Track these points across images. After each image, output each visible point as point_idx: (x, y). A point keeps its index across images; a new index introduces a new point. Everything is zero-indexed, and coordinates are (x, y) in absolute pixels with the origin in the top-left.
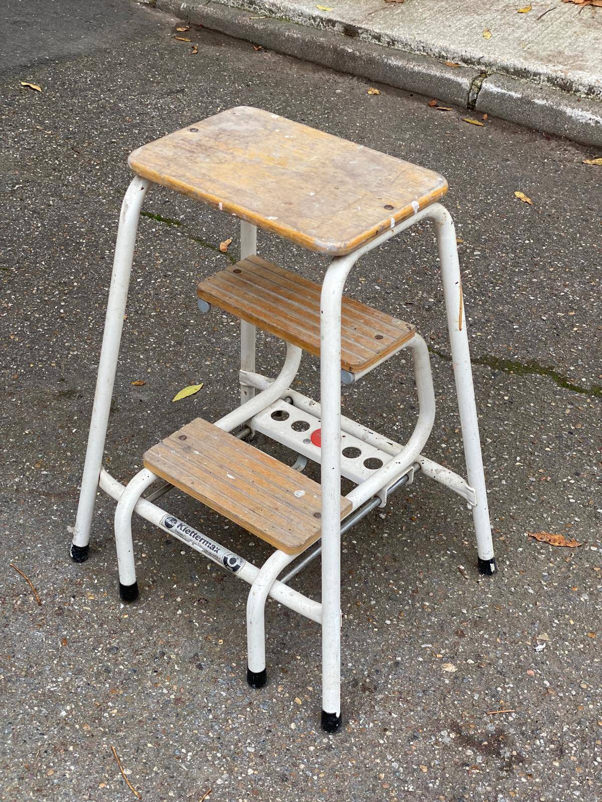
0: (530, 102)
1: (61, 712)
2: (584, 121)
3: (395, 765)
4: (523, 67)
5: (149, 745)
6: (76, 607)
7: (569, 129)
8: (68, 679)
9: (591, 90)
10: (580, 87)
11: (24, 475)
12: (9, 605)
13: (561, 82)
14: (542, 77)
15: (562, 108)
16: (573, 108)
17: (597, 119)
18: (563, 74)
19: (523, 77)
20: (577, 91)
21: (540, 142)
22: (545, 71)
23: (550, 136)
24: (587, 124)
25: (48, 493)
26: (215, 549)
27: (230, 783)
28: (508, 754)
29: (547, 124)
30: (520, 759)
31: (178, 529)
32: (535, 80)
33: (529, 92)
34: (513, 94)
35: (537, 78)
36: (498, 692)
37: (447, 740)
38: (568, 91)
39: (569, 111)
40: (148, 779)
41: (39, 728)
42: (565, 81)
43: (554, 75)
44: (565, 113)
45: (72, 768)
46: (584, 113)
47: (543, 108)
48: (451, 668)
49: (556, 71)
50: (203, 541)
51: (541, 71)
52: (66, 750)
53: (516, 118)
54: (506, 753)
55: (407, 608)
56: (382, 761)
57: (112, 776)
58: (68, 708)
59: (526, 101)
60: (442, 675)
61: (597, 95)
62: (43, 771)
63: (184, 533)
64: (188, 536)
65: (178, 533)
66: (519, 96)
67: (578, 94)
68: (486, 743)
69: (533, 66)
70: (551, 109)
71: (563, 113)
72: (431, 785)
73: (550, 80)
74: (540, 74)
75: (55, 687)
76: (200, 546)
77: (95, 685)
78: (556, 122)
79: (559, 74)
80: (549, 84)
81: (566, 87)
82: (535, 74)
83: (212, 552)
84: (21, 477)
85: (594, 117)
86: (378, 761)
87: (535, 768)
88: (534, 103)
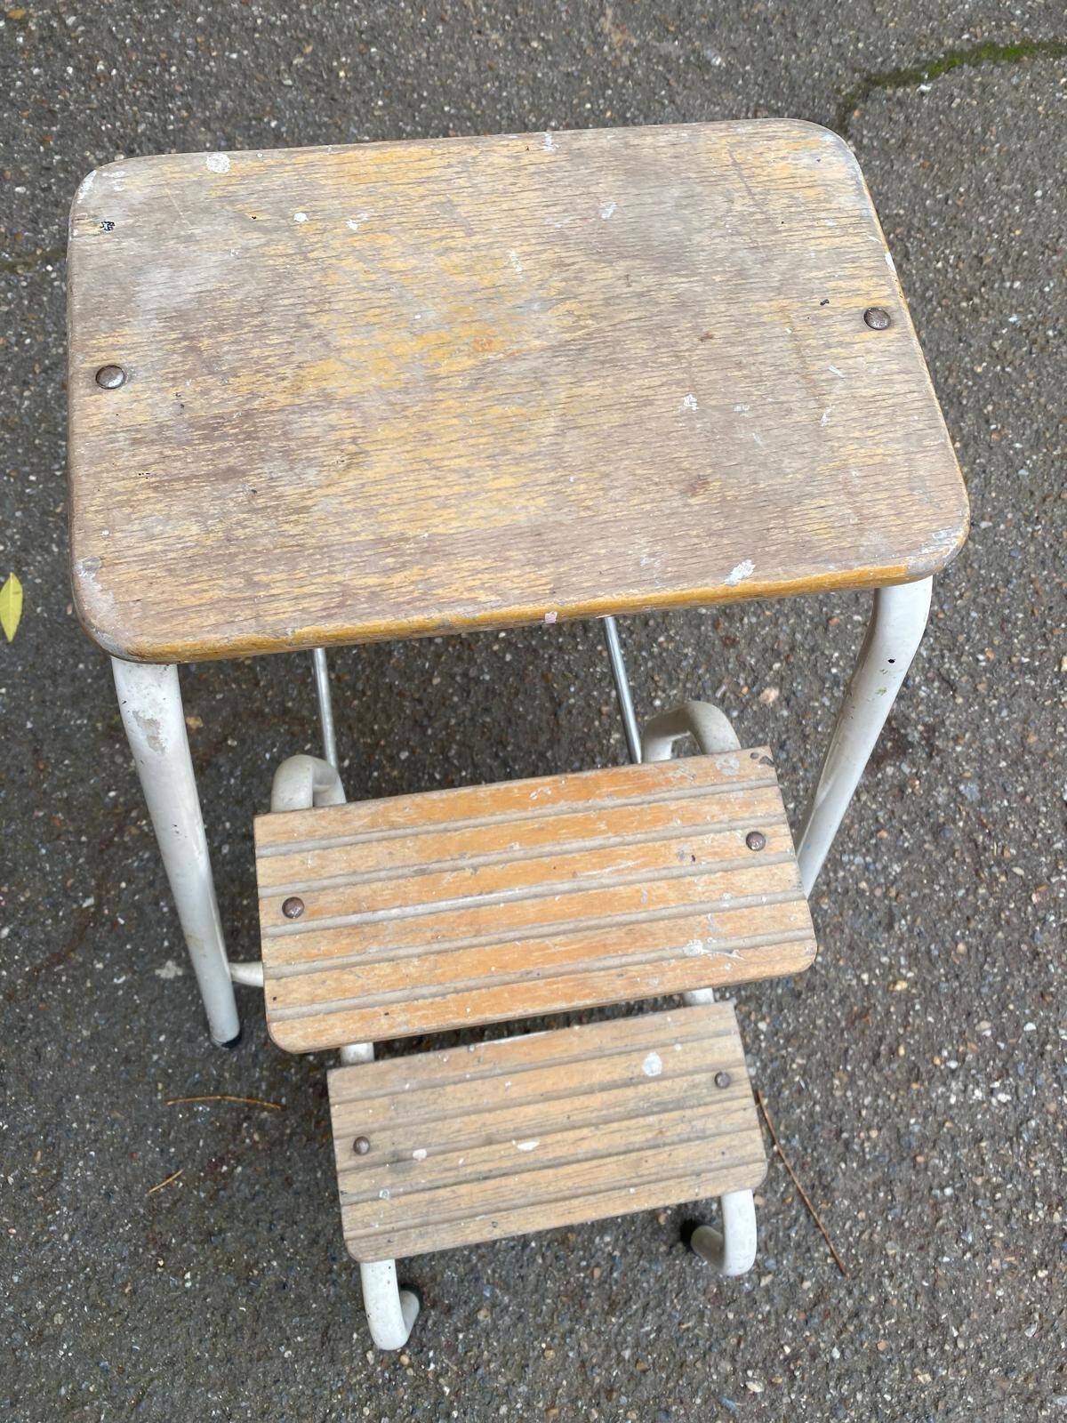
3: (859, 860)
28: (917, 735)
30: (931, 730)
36: (835, 676)
48: (772, 694)
54: (914, 735)
55: (650, 664)
56: (844, 869)
60: (773, 711)
68: (890, 744)
72: (906, 845)
86: (841, 874)
87: (951, 725)
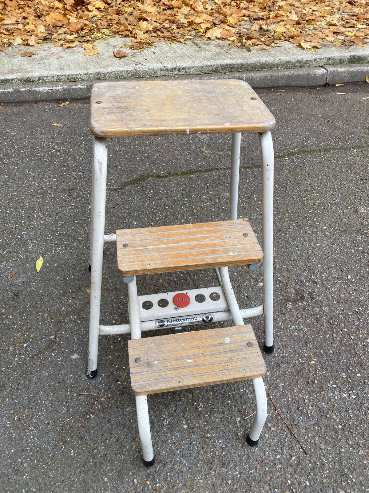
0: (18, 91)
1: (184, 428)
2: (46, 91)
3: (293, 327)
4: (5, 78)
5: (229, 402)
6: (125, 384)
7: (41, 97)
8: (166, 413)
9: (39, 79)
10: (34, 79)
11: (17, 354)
12: (97, 412)
13: (25, 79)
14: (15, 80)
15: (34, 89)
16: (39, 88)
17: (51, 89)
18: (24, 76)
19: (6, 83)
20: (34, 81)
21: (35, 105)
22: (16, 77)
23: (36, 102)
24: (48, 92)
25: (39, 352)
26: (194, 319)
27: (269, 384)
28: (307, 295)
29: (31, 98)
30: (311, 293)
31: (169, 323)
32: (13, 82)
33: (15, 87)
34: (9, 90)
35: (13, 81)
37: (291, 306)
38: (30, 82)
39: (37, 89)
40: (247, 413)
41: (186, 442)
42: (27, 79)
43: (20, 77)
44: (37, 91)
45: (220, 441)
46: (44, 88)
47: (25, 91)
48: (261, 284)
49: (20, 76)
50: (185, 320)
51: (13, 78)
52: (208, 438)
53: (16, 100)
56: (289, 329)
57: (236, 427)
58: (184, 423)
59: (17, 91)
60: (262, 288)
61: (43, 80)
62: (214, 456)
63: (173, 323)
64: (176, 323)
65: (169, 325)
66: (13, 90)
67: (35, 82)
68: (299, 297)
69: (9, 77)
70: (29, 91)
71: (36, 91)
73: (20, 80)
74: (14, 79)
75: (167, 421)
76: (186, 323)
77: (179, 404)
78: (34, 96)
79: (22, 76)
80: (20, 82)
81: (28, 81)
82: (12, 80)
83: (194, 321)
84: (16, 356)
85: (49, 88)
86: (288, 331)
87: (317, 292)
88: (21, 91)
